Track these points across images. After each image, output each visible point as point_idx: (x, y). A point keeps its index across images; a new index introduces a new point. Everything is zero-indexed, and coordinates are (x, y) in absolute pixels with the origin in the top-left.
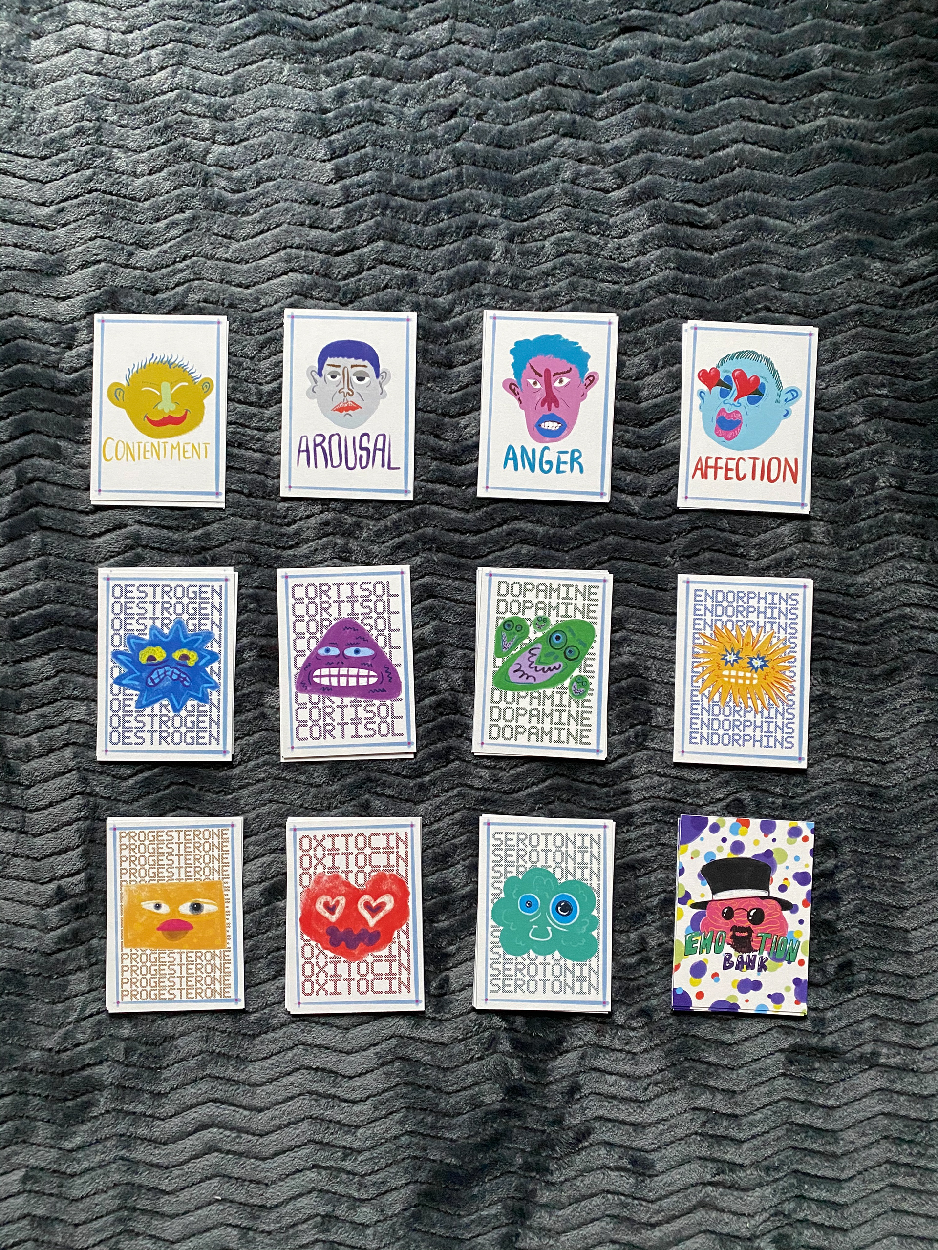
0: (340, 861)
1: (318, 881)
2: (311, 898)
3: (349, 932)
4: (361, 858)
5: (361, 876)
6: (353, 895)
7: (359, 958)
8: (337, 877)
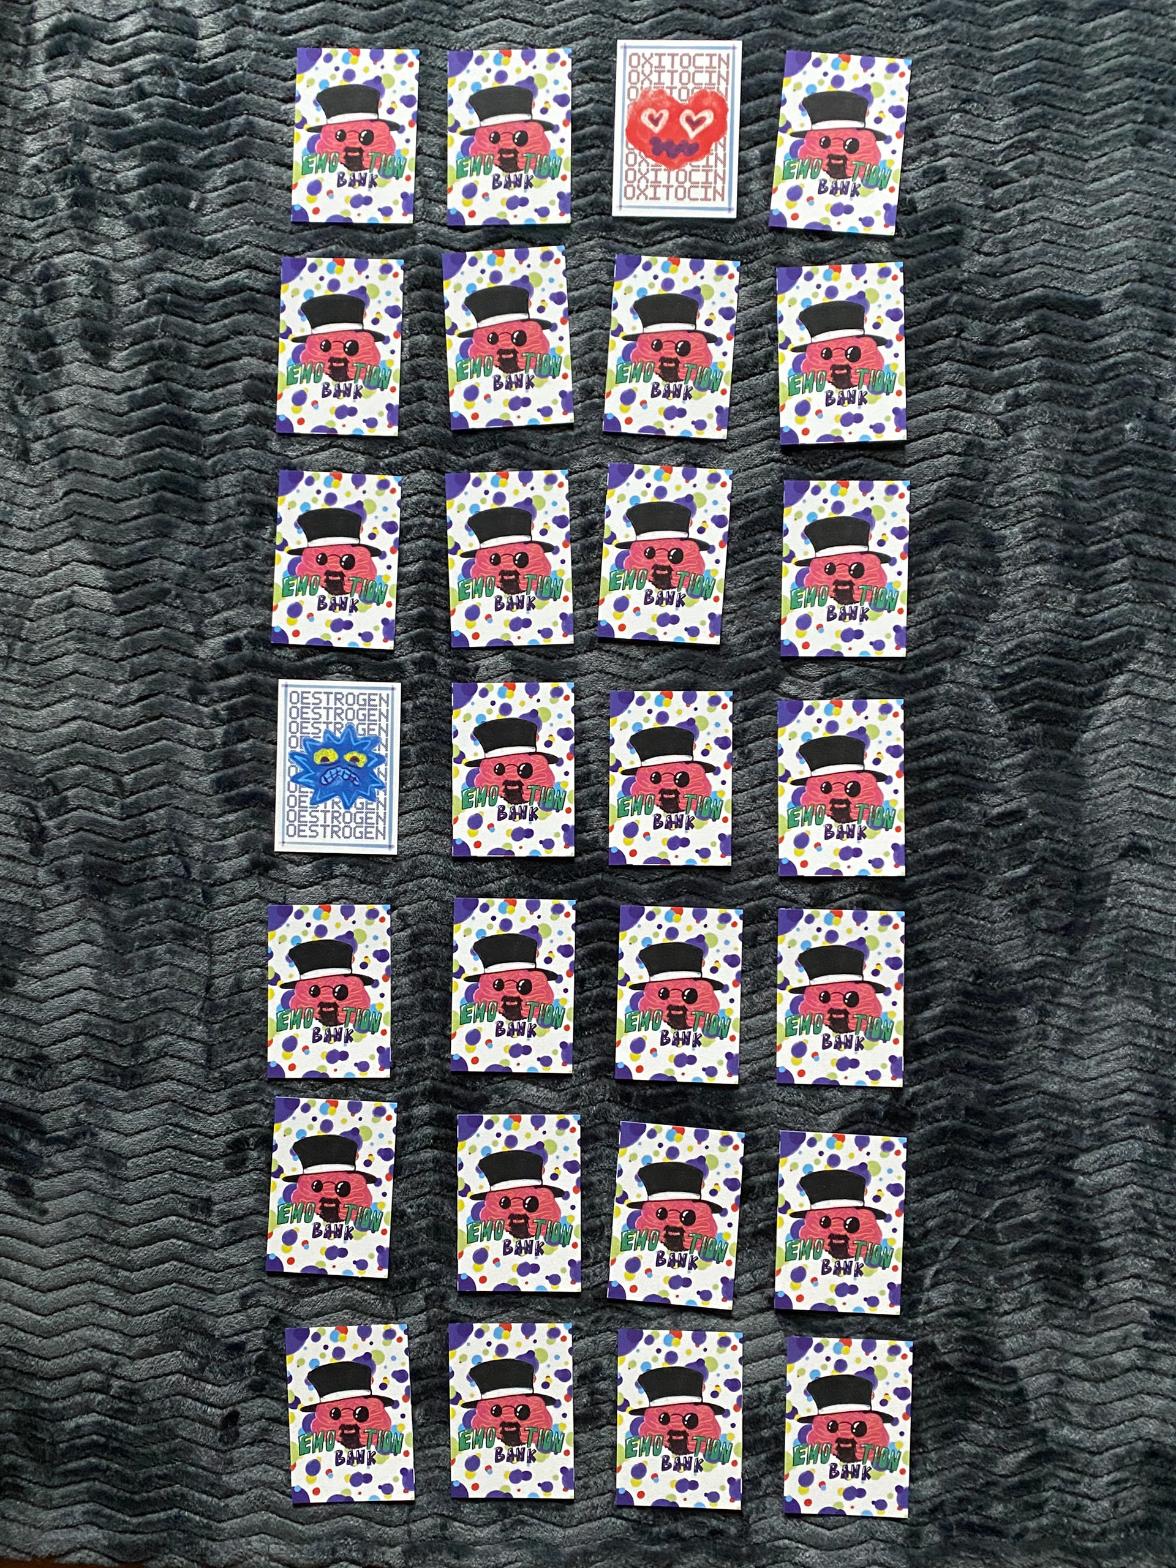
0: (666, 78)
1: (645, 94)
2: (637, 110)
3: (670, 143)
4: (685, 76)
5: (684, 93)
6: (676, 109)
7: (678, 167)
8: (661, 92)
